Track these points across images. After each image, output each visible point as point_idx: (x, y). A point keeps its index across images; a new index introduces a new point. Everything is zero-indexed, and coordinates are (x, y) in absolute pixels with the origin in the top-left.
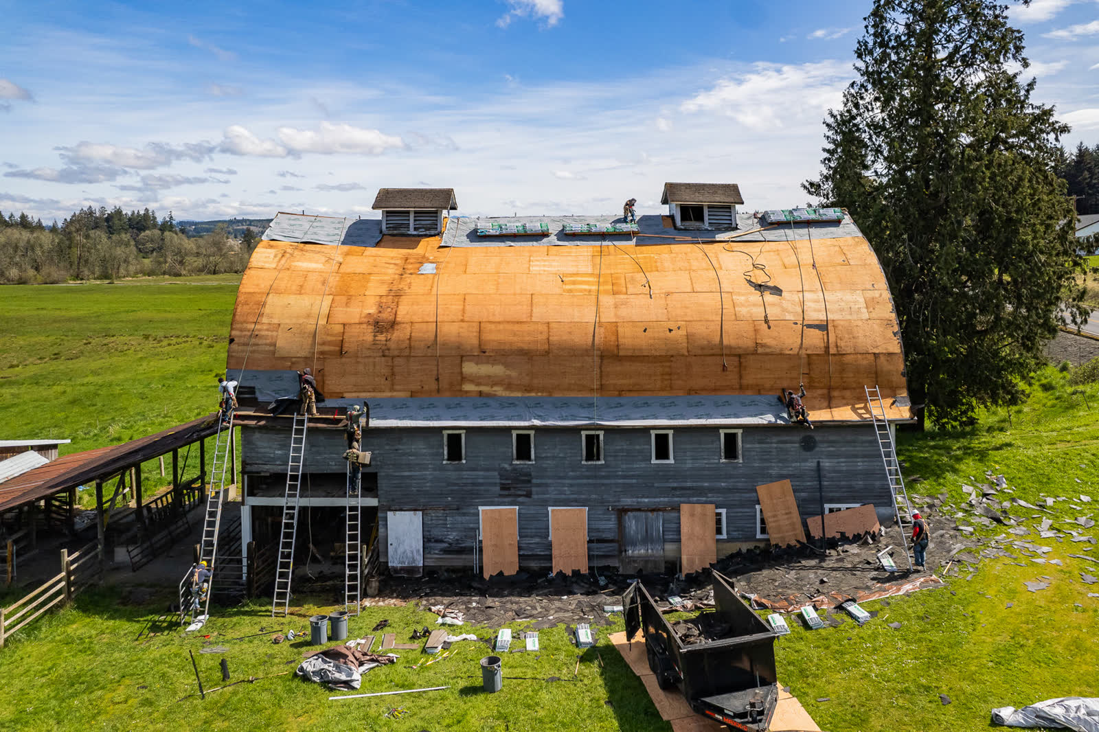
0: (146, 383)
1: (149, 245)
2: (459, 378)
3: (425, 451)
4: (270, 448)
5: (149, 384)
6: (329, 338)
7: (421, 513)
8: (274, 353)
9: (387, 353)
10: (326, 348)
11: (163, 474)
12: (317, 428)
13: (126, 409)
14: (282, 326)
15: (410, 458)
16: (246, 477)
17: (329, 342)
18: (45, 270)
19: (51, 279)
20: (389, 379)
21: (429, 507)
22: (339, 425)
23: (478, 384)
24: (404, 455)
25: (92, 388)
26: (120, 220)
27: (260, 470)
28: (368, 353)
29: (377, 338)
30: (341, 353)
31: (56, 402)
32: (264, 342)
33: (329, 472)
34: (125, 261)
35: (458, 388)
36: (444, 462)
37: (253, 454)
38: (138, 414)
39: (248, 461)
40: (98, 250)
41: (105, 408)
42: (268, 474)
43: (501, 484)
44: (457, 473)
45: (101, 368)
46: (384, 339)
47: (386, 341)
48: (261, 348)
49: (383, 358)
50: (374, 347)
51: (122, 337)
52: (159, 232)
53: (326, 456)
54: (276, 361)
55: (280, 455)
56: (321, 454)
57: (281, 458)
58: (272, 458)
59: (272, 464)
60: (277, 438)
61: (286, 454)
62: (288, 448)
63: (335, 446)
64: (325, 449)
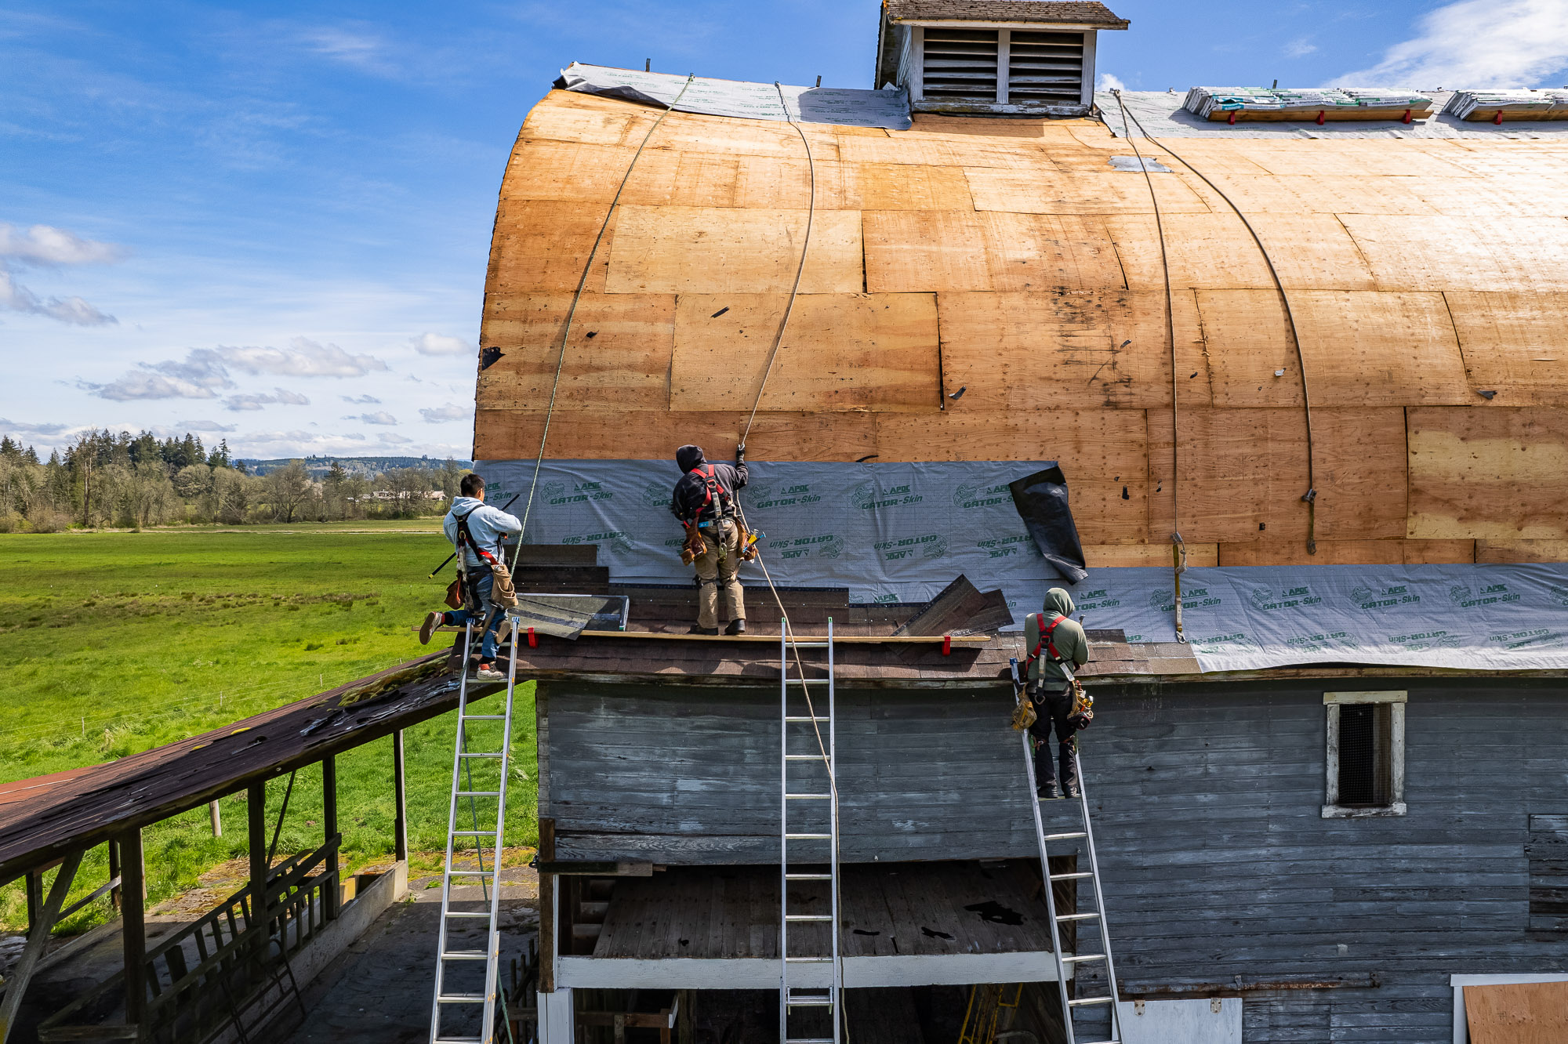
0: (185, 657)
1: (192, 486)
2: (1400, 490)
3: (1253, 770)
4: (657, 767)
5: (192, 660)
6: (884, 342)
7: (1237, 1003)
8: (666, 396)
9: (1121, 394)
10: (877, 377)
11: (219, 833)
12: (878, 683)
13: (145, 699)
14: (686, 303)
15: (1201, 798)
16: (556, 880)
17: (885, 353)
18: (35, 514)
19: (45, 526)
20: (1136, 494)
21: (1265, 981)
22: (973, 672)
23: (1470, 515)
24: (1173, 790)
25: (86, 668)
26: (150, 450)
27: (616, 853)
28: (1043, 395)
29: (1074, 342)
30: (942, 396)
31: (14, 690)
32: (625, 357)
33: (890, 857)
34: (157, 501)
35: (1391, 529)
36: (1328, 812)
37: (586, 795)
38: (169, 707)
39: (565, 822)
40: (114, 485)
41: (106, 699)
42: (646, 871)
43: (1535, 890)
44: (1374, 850)
45: (108, 639)
46: (1105, 344)
47: (1113, 350)
48: (608, 380)
49: (1111, 416)
50: (1062, 372)
51: (147, 597)
52: (208, 468)
53: (882, 796)
54: (679, 428)
55: (697, 796)
56: (862, 792)
57: (703, 808)
58: (663, 808)
59: (663, 831)
60: (683, 729)
61: (720, 792)
62: (731, 768)
63: (919, 757)
64: (877, 773)
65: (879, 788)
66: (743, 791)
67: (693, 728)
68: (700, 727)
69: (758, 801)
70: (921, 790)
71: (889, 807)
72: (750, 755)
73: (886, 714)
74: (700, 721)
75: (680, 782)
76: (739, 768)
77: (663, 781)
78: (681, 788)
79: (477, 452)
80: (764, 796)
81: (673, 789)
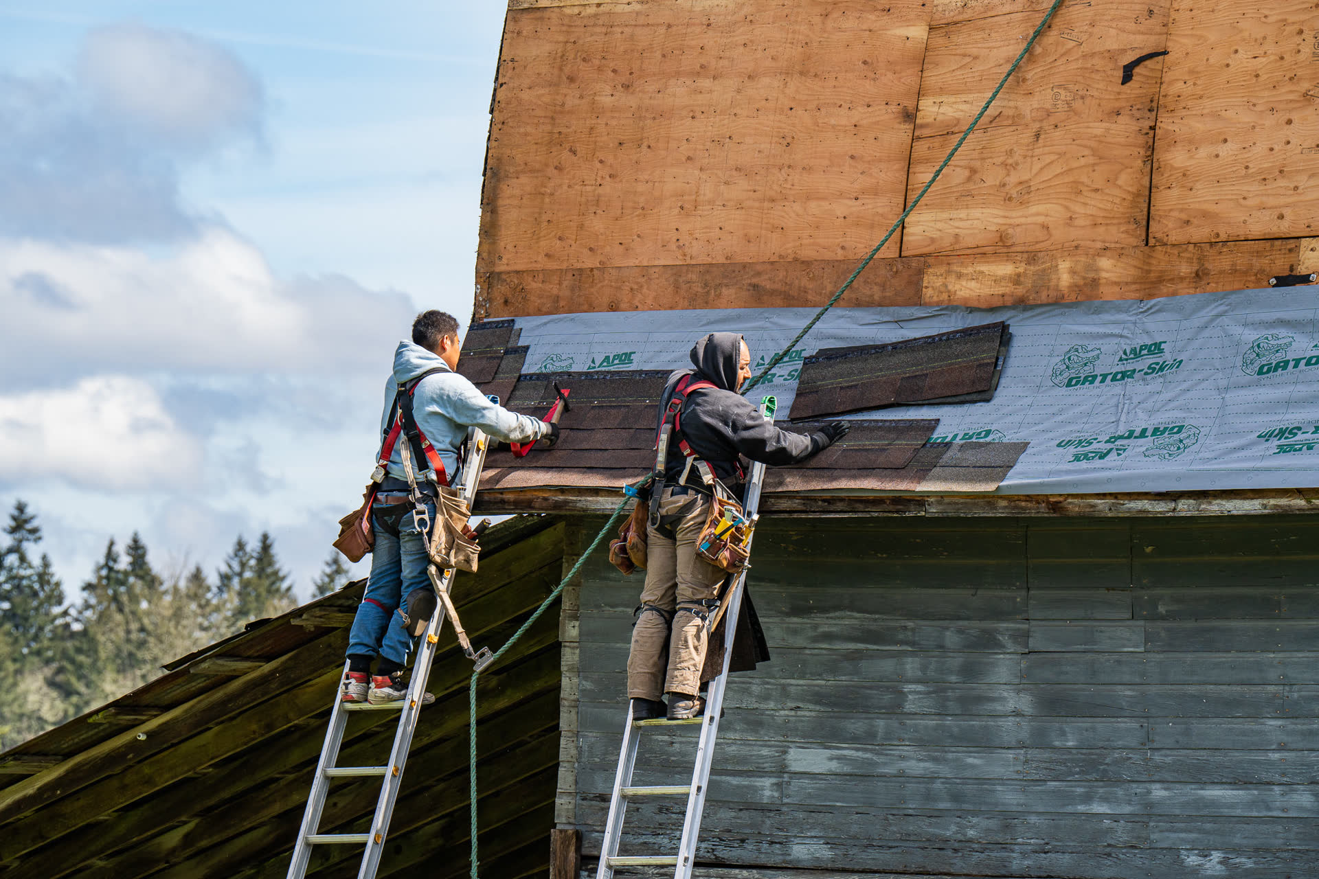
39: (600, 838)
53: (1158, 792)
54: (830, 24)
55: (822, 784)
56: (1119, 782)
57: (830, 810)
58: (764, 809)
59: (763, 860)
60: (800, 642)
61: (862, 775)
62: (881, 724)
63: (1228, 707)
64: (1147, 741)
65: (1153, 774)
66: (901, 774)
67: (816, 639)
68: (828, 637)
69: (928, 796)
70: (1235, 783)
71: (1172, 818)
72: (915, 697)
73: (1162, 609)
74: (827, 623)
75: (793, 753)
76: (895, 724)
77: (765, 752)
78: (795, 767)
79: (499, 97)
80: (938, 785)
81: (781, 769)
